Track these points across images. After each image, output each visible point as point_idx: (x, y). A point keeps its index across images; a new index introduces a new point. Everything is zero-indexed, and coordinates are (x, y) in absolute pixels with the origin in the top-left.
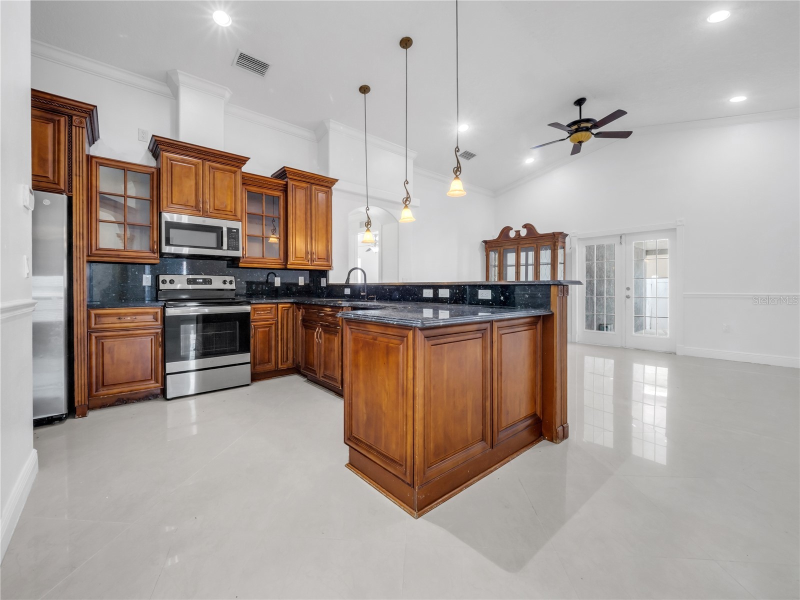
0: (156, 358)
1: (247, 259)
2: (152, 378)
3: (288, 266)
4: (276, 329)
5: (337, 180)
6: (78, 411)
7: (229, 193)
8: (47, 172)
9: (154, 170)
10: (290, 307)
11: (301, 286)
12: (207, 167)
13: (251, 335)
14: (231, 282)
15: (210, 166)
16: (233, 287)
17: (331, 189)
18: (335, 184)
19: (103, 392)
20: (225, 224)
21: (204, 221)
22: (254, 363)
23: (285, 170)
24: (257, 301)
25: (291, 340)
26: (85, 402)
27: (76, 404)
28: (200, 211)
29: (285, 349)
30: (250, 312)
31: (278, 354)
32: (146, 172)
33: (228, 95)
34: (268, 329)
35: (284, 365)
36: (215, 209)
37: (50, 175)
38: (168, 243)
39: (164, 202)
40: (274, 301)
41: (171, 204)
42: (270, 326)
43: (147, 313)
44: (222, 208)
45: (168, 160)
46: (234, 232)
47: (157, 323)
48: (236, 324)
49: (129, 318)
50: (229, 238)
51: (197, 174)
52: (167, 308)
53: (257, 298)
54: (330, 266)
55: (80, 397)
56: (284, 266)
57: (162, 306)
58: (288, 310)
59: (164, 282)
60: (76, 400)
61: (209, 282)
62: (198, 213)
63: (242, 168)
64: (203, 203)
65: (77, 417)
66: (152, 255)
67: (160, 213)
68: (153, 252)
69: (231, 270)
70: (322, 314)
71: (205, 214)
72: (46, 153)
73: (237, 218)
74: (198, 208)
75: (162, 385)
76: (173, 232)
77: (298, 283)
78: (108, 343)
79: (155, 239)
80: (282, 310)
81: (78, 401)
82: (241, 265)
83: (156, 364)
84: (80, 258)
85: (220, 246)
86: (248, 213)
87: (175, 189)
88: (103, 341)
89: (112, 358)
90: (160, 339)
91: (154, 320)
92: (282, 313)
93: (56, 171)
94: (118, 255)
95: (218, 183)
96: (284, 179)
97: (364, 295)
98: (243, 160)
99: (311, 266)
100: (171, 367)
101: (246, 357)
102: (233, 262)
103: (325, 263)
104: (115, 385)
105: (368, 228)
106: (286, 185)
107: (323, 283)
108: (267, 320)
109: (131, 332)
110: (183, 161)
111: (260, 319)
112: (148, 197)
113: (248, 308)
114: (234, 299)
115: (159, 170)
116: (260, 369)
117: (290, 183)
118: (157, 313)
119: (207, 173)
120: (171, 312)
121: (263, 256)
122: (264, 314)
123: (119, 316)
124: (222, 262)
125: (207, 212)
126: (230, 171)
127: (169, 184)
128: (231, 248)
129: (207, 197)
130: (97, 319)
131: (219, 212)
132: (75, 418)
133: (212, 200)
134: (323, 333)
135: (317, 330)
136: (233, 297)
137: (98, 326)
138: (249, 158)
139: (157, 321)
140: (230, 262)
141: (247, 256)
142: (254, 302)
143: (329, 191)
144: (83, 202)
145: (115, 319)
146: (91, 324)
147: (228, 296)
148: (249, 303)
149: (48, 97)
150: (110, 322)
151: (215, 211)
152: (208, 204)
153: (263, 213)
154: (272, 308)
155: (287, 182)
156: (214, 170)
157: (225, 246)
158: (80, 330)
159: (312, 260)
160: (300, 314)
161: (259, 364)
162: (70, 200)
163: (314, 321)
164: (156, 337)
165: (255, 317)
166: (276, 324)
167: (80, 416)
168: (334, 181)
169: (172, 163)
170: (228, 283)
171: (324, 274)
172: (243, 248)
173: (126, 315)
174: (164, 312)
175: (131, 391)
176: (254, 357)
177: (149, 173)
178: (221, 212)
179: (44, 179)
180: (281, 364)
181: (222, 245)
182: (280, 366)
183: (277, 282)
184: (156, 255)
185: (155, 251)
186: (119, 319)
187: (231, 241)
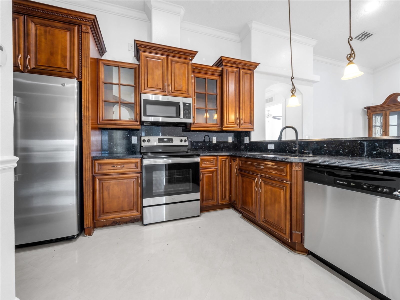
0: (137, 194)
1: (196, 125)
2: (134, 209)
3: (223, 129)
4: (217, 175)
5: (259, 64)
6: (87, 231)
7: (184, 78)
8: (66, 65)
9: (136, 66)
10: (227, 159)
11: (230, 143)
12: (169, 61)
13: (200, 179)
14: (185, 141)
15: (171, 60)
16: (186, 144)
17: (254, 71)
18: (257, 67)
19: (104, 217)
20: (181, 100)
21: (168, 99)
22: (202, 200)
23: (222, 59)
24: (204, 154)
25: (228, 183)
26: (90, 226)
27: (85, 227)
28: (165, 91)
29: (223, 189)
30: (199, 163)
31: (218, 193)
32: (132, 68)
33: (182, 11)
34: (211, 175)
35: (222, 201)
36: (175, 90)
37: (68, 67)
38: (145, 115)
39: (143, 87)
40: (215, 154)
41: (147, 88)
42: (212, 172)
43: (131, 163)
44: (179, 89)
45: (145, 57)
46: (187, 106)
47: (137, 170)
48: (190, 171)
49: (120, 166)
50: (184, 110)
51: (163, 66)
52: (144, 159)
53: (204, 151)
54: (253, 129)
55: (88, 222)
56: (220, 129)
57: (141, 158)
58: (225, 160)
59: (144, 141)
60: (85, 224)
61: (171, 141)
62: (164, 93)
63: (193, 61)
64: (167, 86)
65: (86, 236)
66: (136, 123)
67: (141, 94)
68: (137, 121)
69: (185, 133)
70: (262, 167)
71: (169, 94)
72: (66, 52)
73: (190, 96)
74: (164, 90)
75: (141, 213)
76: (148, 107)
77: (228, 141)
78: (106, 183)
79: (138, 113)
80: (221, 161)
81: (86, 224)
82: (192, 129)
83: (137, 199)
84: (87, 124)
85: (178, 115)
86: (196, 93)
87: (149, 77)
88: (103, 182)
89: (109, 194)
90: (139, 181)
91: (135, 167)
92: (221, 163)
93: (72, 64)
94: (116, 123)
95: (177, 71)
96: (221, 67)
97: (296, 150)
98: (193, 54)
99: (240, 128)
100: (146, 202)
101: (197, 196)
102: (186, 128)
103: (250, 126)
104: (111, 212)
105: (293, 94)
106: (222, 71)
107: (246, 140)
108: (210, 167)
109: (121, 176)
110: (154, 58)
111: (206, 167)
112: (133, 84)
113: (197, 160)
114: (187, 152)
115: (139, 66)
116: (206, 203)
117: (226, 69)
118: (137, 162)
119: (170, 65)
120: (146, 162)
121: (206, 122)
122: (208, 164)
123: (113, 165)
124: (179, 127)
125: (170, 92)
126: (185, 63)
127: (146, 74)
128: (185, 117)
129: (169, 81)
130: (99, 166)
131: (178, 92)
132: (84, 236)
133: (173, 84)
134: (263, 184)
135: (256, 180)
136: (186, 151)
137: (100, 172)
138: (198, 52)
139: (137, 168)
140: (184, 128)
141: (195, 122)
142: (202, 155)
143: (252, 73)
144: (88, 85)
145: (110, 167)
146: (96, 170)
147: (183, 150)
148: (198, 156)
149: (66, 12)
150: (108, 169)
151: (175, 92)
152: (171, 86)
153: (206, 92)
154: (214, 159)
155: (223, 68)
156: (174, 63)
157: (182, 116)
158: (87, 175)
159: (240, 124)
160: (236, 164)
161: (206, 200)
162: (80, 84)
163: (252, 171)
164: (137, 179)
165: (202, 166)
166: (217, 171)
167: (88, 235)
168: (255, 65)
169: (147, 59)
170: (183, 142)
171: (247, 134)
172: (193, 117)
173: (117, 164)
174: (142, 162)
175: (121, 217)
176: (202, 195)
177: (134, 68)
178: (179, 92)
179: (65, 70)
180: (221, 201)
181: (180, 115)
182: (220, 202)
183: (214, 140)
184: (139, 123)
185: (138, 120)
186: (113, 166)
187: (185, 112)
